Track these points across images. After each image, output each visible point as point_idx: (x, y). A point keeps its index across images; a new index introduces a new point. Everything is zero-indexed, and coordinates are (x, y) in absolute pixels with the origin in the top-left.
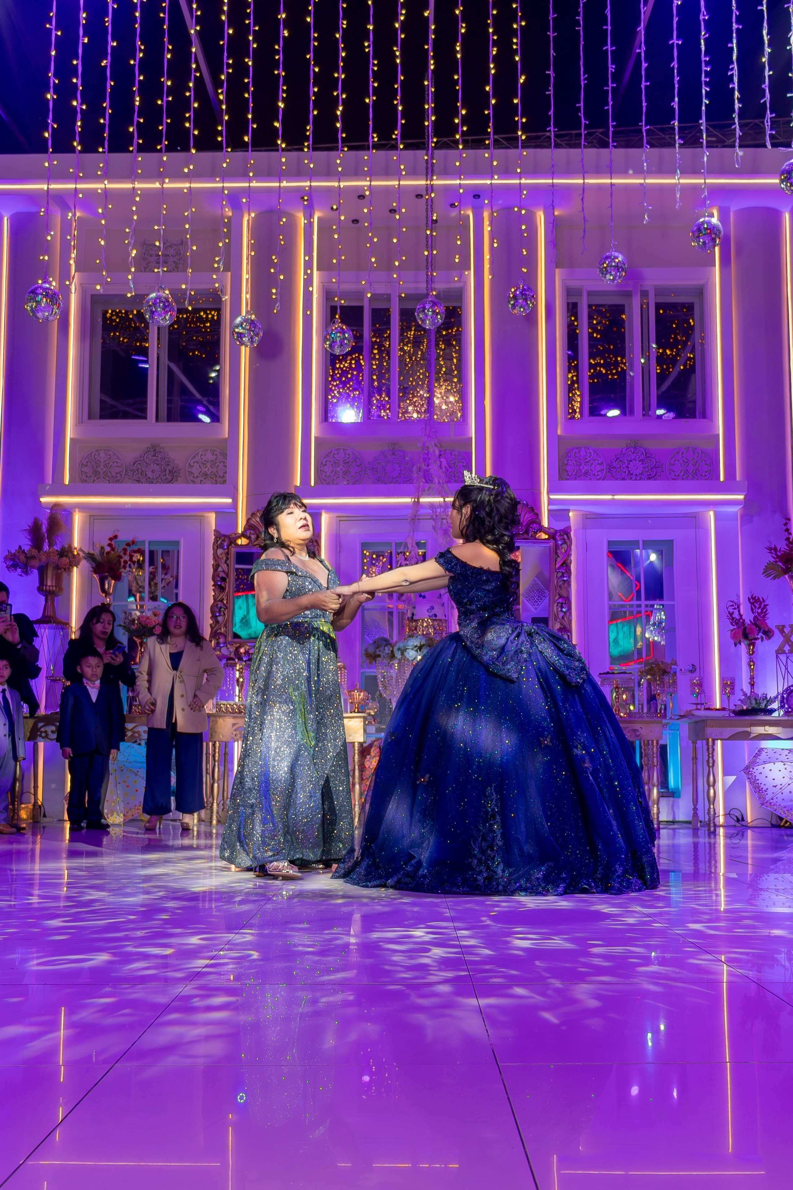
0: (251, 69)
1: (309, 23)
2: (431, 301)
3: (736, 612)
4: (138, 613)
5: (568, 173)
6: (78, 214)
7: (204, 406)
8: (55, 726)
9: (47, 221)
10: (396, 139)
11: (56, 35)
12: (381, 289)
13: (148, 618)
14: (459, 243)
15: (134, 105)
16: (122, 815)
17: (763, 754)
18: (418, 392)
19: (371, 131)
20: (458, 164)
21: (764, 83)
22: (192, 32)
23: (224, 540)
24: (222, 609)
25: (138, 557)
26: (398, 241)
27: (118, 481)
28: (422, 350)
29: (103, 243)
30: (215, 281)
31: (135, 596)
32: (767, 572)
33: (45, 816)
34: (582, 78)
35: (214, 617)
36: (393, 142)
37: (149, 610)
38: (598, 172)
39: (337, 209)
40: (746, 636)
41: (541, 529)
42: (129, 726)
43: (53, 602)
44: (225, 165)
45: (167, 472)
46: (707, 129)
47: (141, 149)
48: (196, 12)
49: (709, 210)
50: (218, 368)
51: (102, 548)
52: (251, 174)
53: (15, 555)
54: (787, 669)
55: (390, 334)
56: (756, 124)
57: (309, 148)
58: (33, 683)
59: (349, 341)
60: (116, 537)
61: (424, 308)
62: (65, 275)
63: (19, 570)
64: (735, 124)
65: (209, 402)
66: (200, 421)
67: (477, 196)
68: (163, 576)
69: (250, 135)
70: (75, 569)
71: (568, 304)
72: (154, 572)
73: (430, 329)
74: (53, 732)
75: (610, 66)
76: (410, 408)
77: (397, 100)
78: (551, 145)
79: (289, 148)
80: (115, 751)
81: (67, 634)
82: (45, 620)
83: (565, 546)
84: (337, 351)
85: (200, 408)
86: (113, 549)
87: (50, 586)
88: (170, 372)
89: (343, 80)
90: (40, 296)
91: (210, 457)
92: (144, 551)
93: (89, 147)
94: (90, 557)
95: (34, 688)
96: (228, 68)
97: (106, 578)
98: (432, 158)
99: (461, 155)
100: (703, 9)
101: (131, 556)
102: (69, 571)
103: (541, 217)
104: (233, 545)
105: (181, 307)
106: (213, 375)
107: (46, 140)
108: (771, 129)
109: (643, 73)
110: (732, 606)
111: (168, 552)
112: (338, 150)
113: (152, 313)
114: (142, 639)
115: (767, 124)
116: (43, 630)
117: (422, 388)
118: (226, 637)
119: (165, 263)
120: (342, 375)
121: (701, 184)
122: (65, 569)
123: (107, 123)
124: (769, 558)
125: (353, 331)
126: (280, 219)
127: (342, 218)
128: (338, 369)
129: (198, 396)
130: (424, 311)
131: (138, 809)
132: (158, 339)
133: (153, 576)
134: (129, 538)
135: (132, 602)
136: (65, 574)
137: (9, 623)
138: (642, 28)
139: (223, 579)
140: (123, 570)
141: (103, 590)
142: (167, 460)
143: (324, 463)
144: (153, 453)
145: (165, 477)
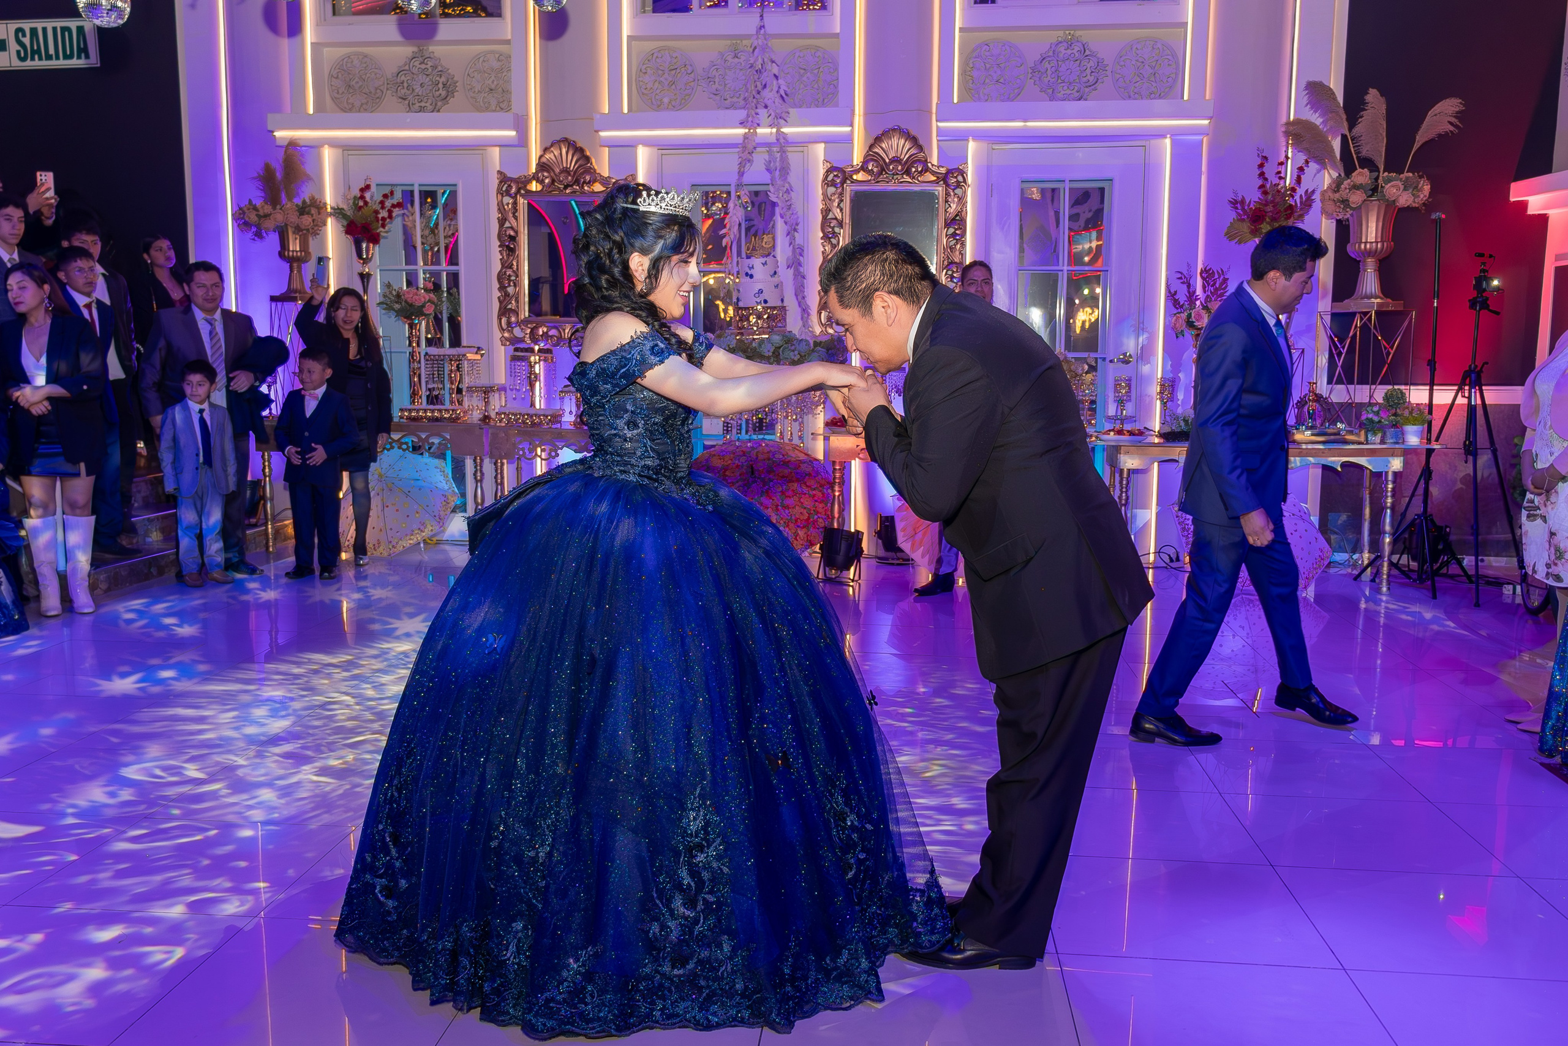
4: (405, 288)
13: (415, 293)
23: (509, 186)
24: (513, 278)
32: (1229, 234)
35: (502, 288)
40: (1190, 325)
41: (926, 170)
45: (441, 86)
51: (354, 201)
53: (244, 212)
60: (368, 187)
82: (290, 295)
83: (958, 192)
86: (366, 203)
87: (293, 251)
91: (494, 63)
92: (412, 198)
94: (338, 212)
97: (362, 241)
101: (390, 212)
104: (522, 192)
114: (411, 319)
118: (518, 314)
134: (389, 185)
140: (381, 229)
141: (360, 255)
142: (440, 68)
143: (644, 71)
144: (421, 59)
145: (437, 93)
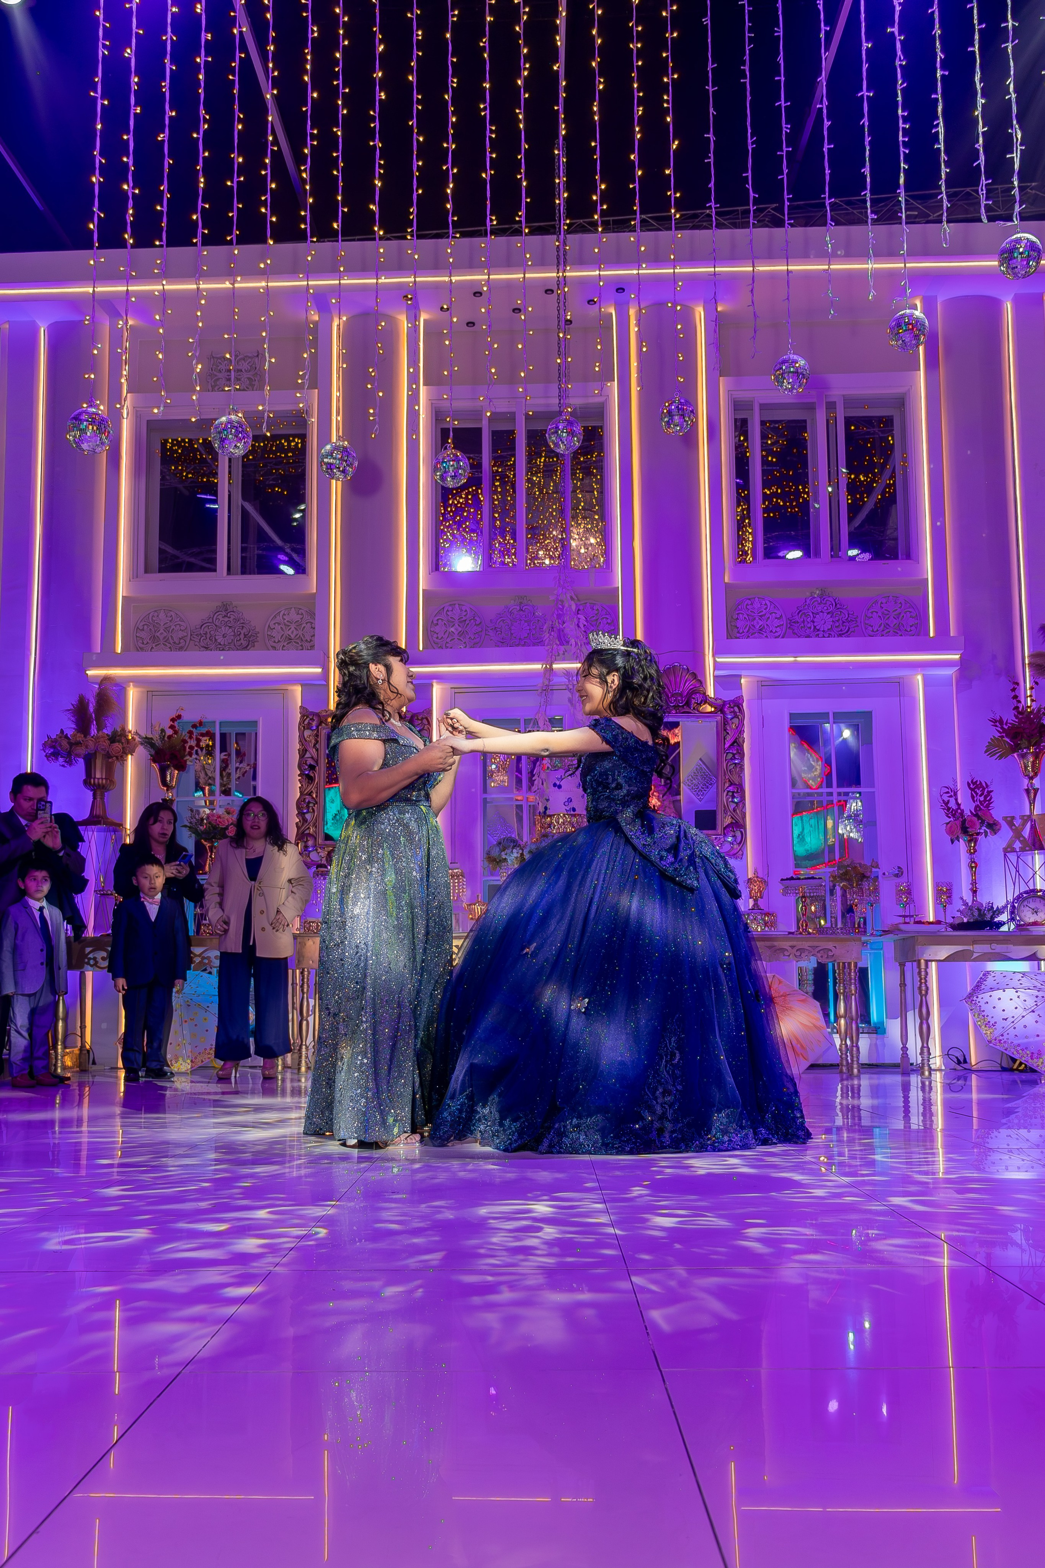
0: (340, 140)
1: (412, 82)
2: (566, 420)
3: (952, 800)
4: (208, 811)
5: (733, 258)
6: (130, 322)
7: (287, 554)
8: (106, 951)
9: (93, 331)
10: (520, 222)
11: (103, 104)
12: (503, 407)
13: (219, 817)
14: (599, 347)
15: (198, 186)
16: (189, 1061)
17: (990, 979)
18: (551, 533)
19: (488, 213)
20: (596, 250)
21: (978, 142)
22: (268, 96)
23: (311, 719)
24: (311, 805)
25: (206, 741)
26: (524, 346)
27: (181, 649)
28: (554, 481)
29: (160, 356)
30: (299, 400)
31: (203, 790)
32: (990, 750)
33: (94, 1063)
34: (750, 141)
35: (301, 814)
36: (516, 226)
37: (220, 806)
38: (770, 256)
39: (448, 309)
40: (965, 831)
41: (705, 700)
42: (197, 950)
43: (102, 798)
44: (309, 258)
45: (242, 636)
46: (906, 200)
47: (207, 241)
48: (273, 73)
49: (911, 301)
50: (302, 507)
51: (163, 731)
52: (342, 269)
53: (55, 741)
54: (1017, 871)
55: (514, 461)
56: (968, 194)
57: (412, 236)
58: (78, 899)
59: (465, 471)
60: (179, 717)
61: (557, 427)
62: (115, 396)
63: (61, 759)
64: (942, 193)
65: (293, 550)
66: (282, 572)
67: (620, 290)
68: (238, 765)
69: (340, 221)
70: (130, 756)
71: (736, 420)
72: (227, 760)
73: (563, 455)
74: (103, 959)
75: (784, 126)
76: (541, 553)
77: (521, 173)
78: (712, 225)
79: (388, 236)
80: (181, 981)
81: (120, 838)
82: (94, 820)
83: (736, 721)
84: (450, 483)
85: (282, 557)
86: (176, 732)
87: (98, 779)
88: (245, 514)
89: (453, 151)
90: (85, 423)
91: (294, 616)
92: (214, 734)
93: (144, 241)
94: (148, 742)
95: (80, 906)
96: (312, 140)
97: (168, 767)
98: (565, 244)
99: (600, 240)
100: (899, 53)
101: (198, 741)
102: (122, 759)
103: (700, 312)
104: (323, 725)
105: (257, 433)
106: (297, 516)
107: (92, 231)
108: (987, 199)
109: (825, 133)
110: (948, 793)
111: (244, 734)
112: (448, 237)
113: (223, 440)
114: (212, 842)
115: (982, 193)
116: (90, 833)
117: (555, 528)
118: (315, 838)
119: (238, 379)
120: (456, 513)
121: (901, 268)
122: (117, 757)
123: (165, 210)
124: (994, 732)
125: (469, 458)
126: (378, 324)
127: (455, 320)
128: (451, 505)
129: (279, 542)
130: (556, 432)
131: (209, 1054)
132: (230, 473)
133: (225, 764)
134: (196, 718)
135: (199, 798)
136: (117, 764)
137: (49, 825)
138: (823, 78)
139: (312, 768)
140: (188, 757)
141: (164, 782)
142: (242, 621)
143: (435, 622)
144: (224, 613)
145: (239, 643)
